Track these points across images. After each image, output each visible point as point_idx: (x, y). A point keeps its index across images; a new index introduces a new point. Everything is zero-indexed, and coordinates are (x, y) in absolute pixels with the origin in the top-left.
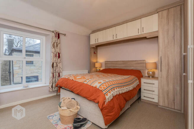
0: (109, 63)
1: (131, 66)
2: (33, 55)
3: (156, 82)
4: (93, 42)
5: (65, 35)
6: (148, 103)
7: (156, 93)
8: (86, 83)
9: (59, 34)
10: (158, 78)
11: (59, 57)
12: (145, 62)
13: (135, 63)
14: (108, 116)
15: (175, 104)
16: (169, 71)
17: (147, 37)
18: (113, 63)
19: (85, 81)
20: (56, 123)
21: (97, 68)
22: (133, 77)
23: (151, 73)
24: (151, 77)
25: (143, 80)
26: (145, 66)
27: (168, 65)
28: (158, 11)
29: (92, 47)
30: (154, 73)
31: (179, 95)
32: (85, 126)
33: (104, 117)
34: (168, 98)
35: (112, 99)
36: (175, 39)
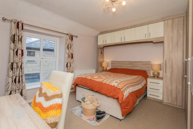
0: (116, 62)
1: (136, 67)
2: (35, 52)
3: (161, 82)
4: (101, 43)
5: (77, 37)
6: (153, 101)
7: (161, 91)
8: (104, 82)
9: (72, 36)
10: (163, 78)
11: (72, 58)
12: (150, 63)
13: (142, 63)
14: (125, 109)
15: (178, 101)
16: (173, 73)
17: (154, 42)
18: (120, 63)
19: (103, 81)
20: (80, 115)
21: (103, 67)
22: (140, 77)
23: (156, 73)
24: (156, 77)
25: (149, 80)
26: (150, 67)
27: (172, 67)
28: (164, 19)
29: (100, 47)
30: (159, 74)
31: (181, 94)
32: (105, 118)
33: (122, 110)
34: (171, 96)
35: (128, 96)
36: (179, 45)
